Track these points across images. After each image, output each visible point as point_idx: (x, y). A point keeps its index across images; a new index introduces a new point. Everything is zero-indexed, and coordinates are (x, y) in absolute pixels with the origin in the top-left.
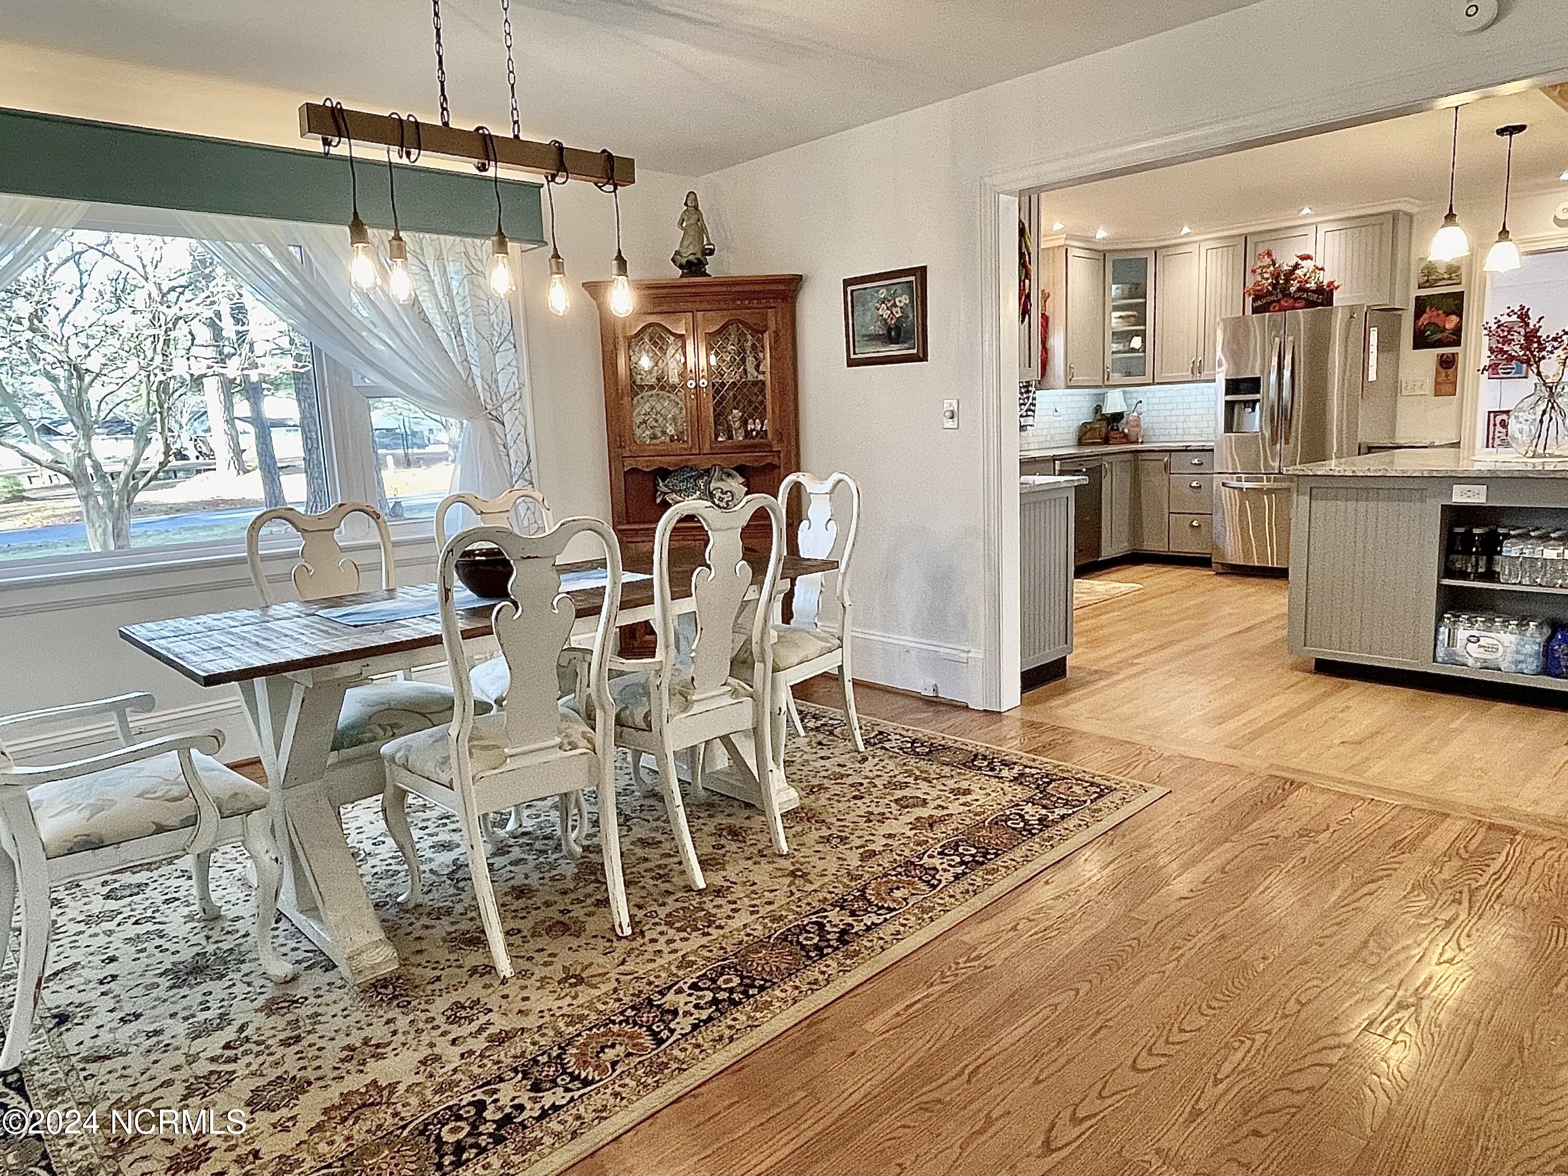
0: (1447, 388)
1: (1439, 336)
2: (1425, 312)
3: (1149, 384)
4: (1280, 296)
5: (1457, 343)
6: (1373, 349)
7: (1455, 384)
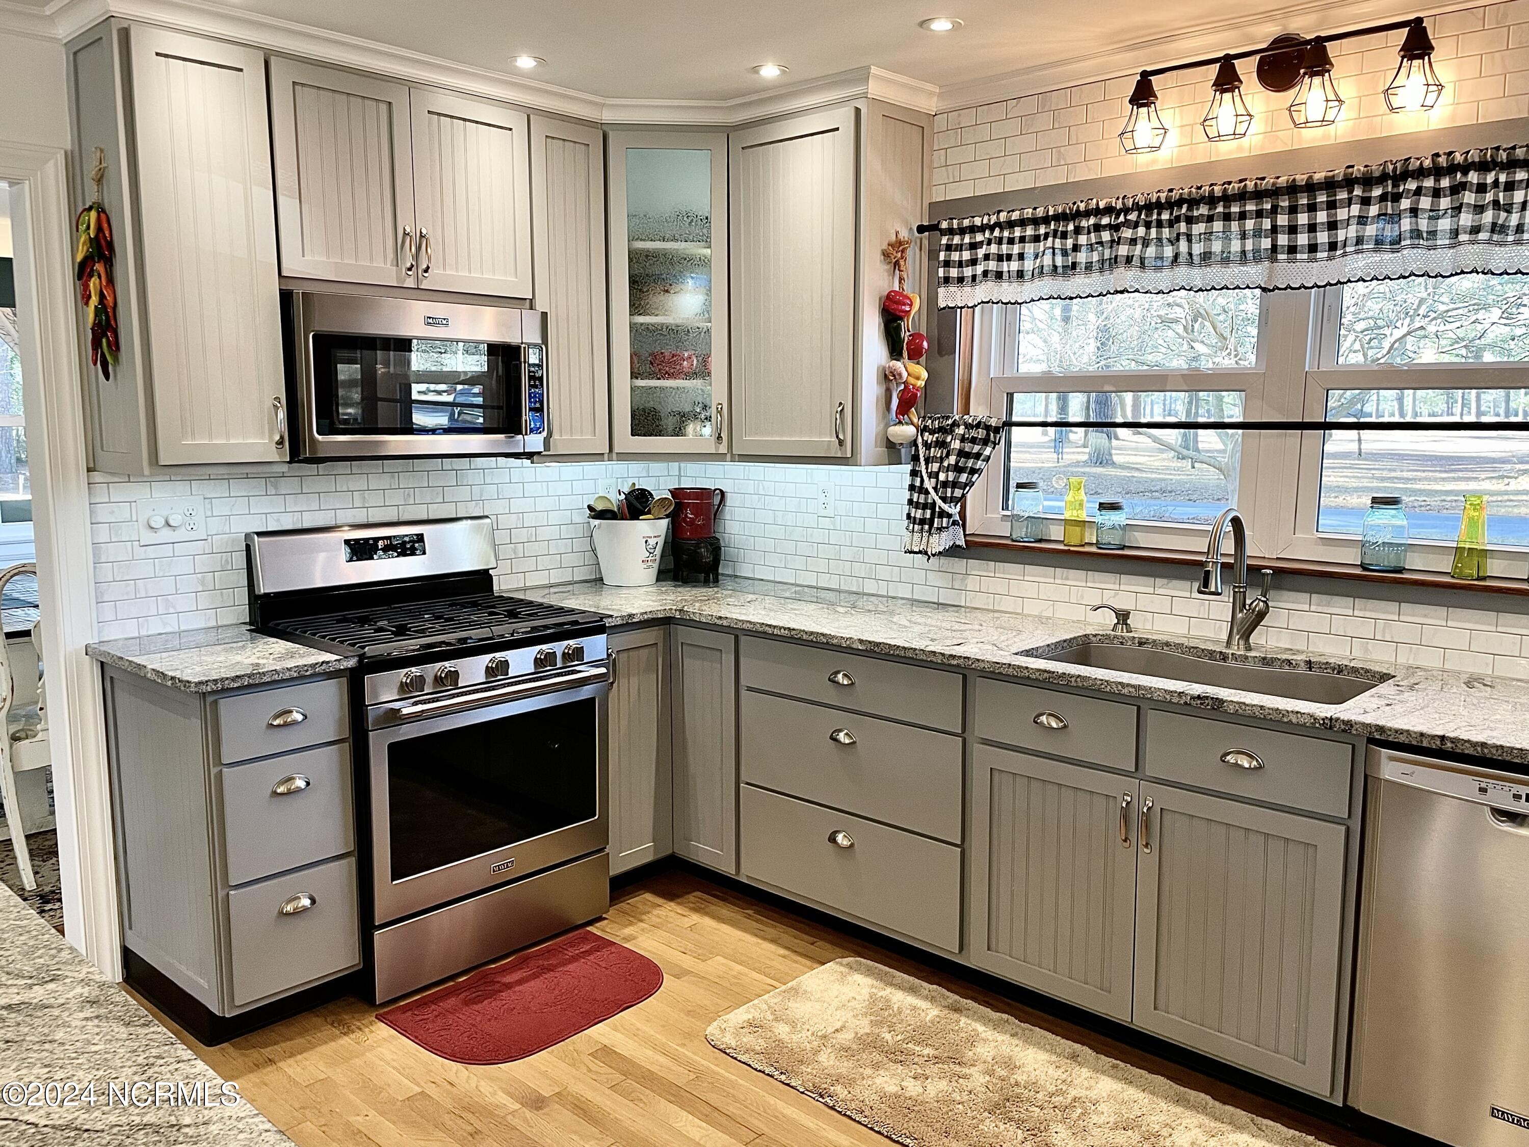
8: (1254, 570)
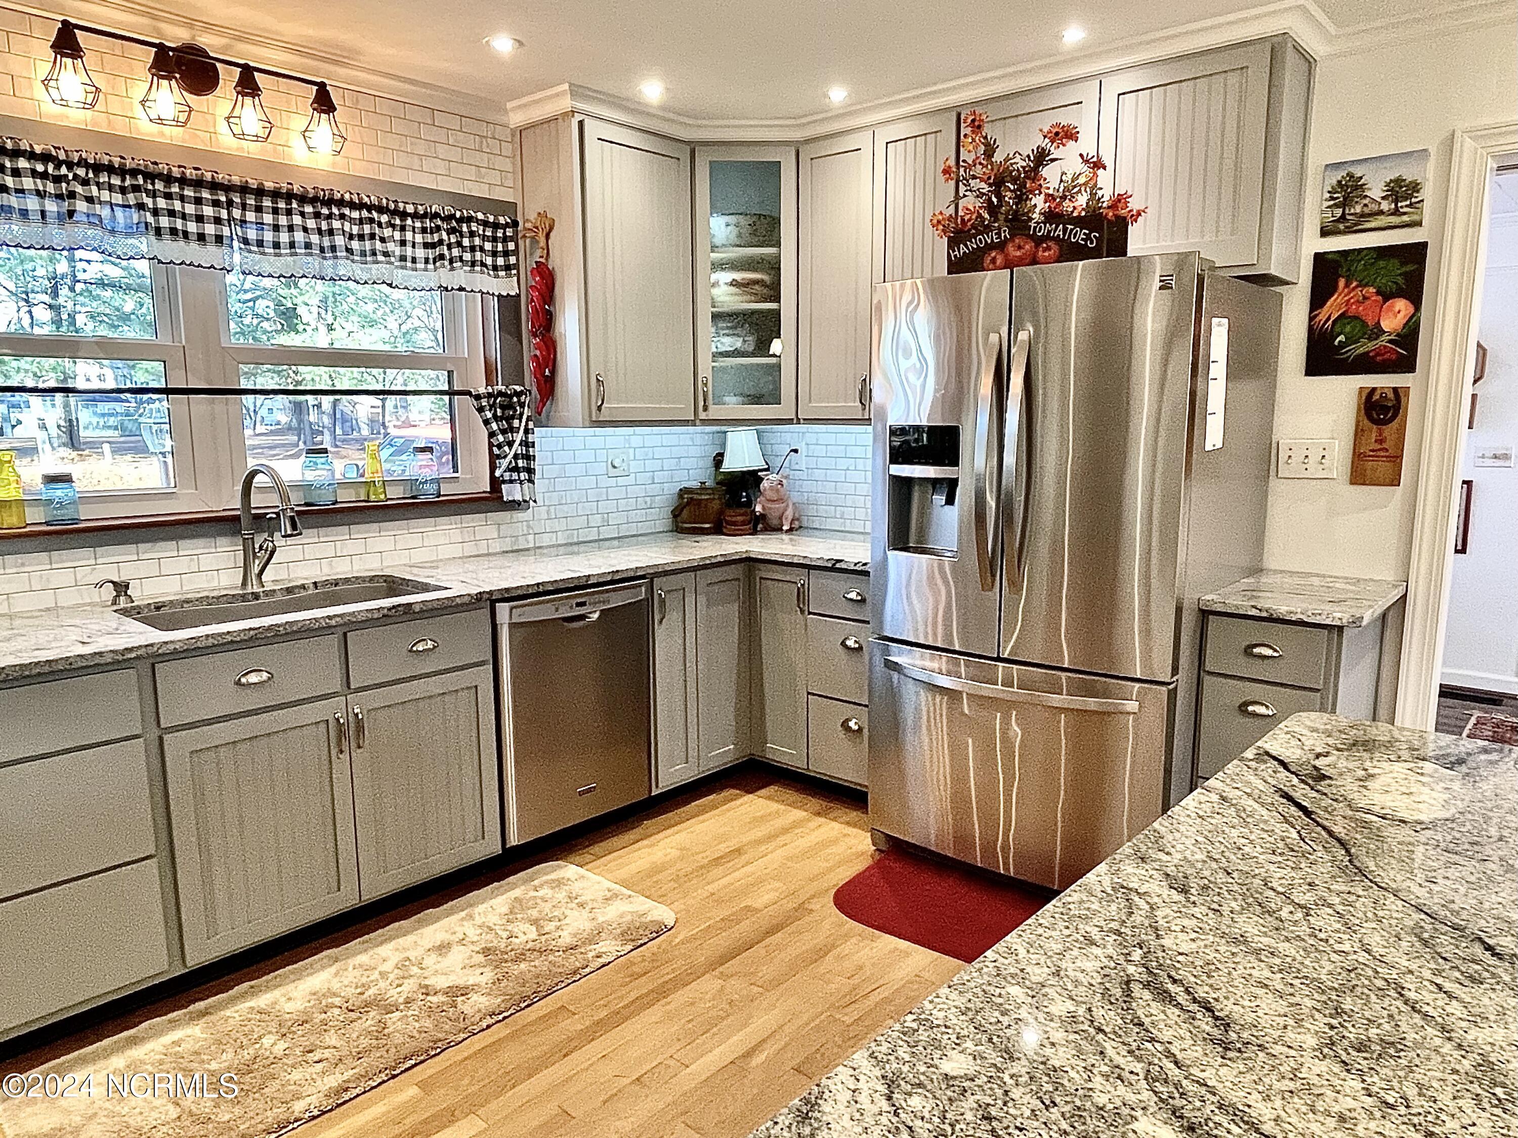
0: (1383, 468)
1: (1366, 347)
2: (1334, 289)
3: (789, 421)
4: (1005, 233)
5: (1407, 364)
6: (1218, 370)
7: (1397, 459)
8: (257, 517)
